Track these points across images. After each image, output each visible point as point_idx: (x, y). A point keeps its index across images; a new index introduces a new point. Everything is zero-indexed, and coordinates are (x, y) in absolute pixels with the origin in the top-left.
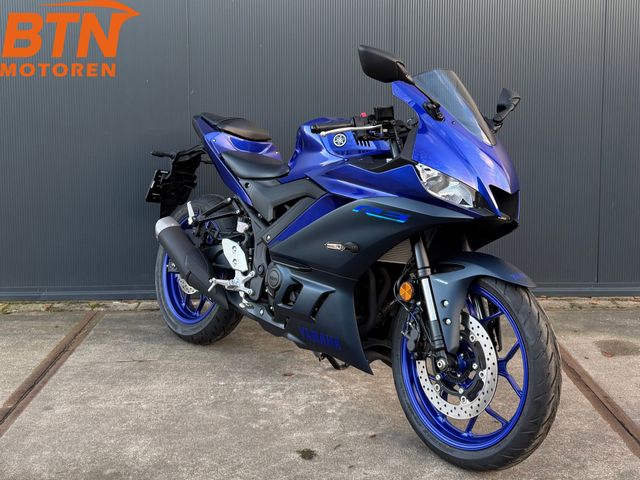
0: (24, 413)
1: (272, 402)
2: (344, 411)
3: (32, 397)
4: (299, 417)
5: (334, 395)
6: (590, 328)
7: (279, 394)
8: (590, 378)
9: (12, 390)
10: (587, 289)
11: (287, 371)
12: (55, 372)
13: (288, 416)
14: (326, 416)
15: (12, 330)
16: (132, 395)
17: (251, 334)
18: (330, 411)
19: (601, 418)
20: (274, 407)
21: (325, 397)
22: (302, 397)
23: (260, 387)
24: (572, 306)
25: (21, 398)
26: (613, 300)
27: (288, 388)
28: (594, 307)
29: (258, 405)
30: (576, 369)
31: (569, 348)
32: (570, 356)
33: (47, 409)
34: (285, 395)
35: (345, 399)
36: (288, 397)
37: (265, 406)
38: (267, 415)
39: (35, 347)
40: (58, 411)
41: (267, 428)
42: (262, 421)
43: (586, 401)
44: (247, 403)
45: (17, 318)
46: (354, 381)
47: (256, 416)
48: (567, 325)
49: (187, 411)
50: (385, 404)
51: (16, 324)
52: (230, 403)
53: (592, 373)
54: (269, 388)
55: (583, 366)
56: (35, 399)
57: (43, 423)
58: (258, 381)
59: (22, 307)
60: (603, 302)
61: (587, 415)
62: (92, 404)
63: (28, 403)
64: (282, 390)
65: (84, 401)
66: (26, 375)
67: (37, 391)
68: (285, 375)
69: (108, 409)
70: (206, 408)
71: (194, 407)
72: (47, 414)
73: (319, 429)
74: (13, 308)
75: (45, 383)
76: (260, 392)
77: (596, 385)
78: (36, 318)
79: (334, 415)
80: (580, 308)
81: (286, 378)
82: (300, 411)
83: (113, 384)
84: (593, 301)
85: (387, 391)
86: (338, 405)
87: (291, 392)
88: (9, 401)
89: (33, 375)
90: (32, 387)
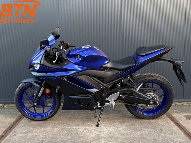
0: (7, 136)
1: (85, 133)
2: (107, 136)
3: (10, 132)
4: (93, 138)
5: (104, 131)
6: (182, 111)
7: (86, 131)
8: (183, 126)
9: (4, 130)
10: (180, 100)
11: (89, 124)
12: (17, 124)
13: (89, 137)
14: (101, 137)
15: (5, 112)
16: (41, 131)
17: (78, 113)
18: (102, 136)
19: (187, 138)
20: (85, 135)
21: (101, 132)
22: (94, 132)
23: (81, 129)
24: (176, 105)
25: (7, 132)
26: (188, 103)
27: (89, 129)
28: (182, 105)
29: (80, 134)
30: (178, 123)
31: (176, 117)
32: (176, 120)
33: (15, 135)
34: (88, 131)
35: (107, 132)
36: (89, 132)
37: (82, 134)
38: (83, 137)
39: (12, 117)
40: (18, 136)
41: (83, 141)
42: (81, 139)
43: (182, 133)
44: (77, 134)
45: (6, 109)
46: (110, 127)
47: (80, 138)
48: (175, 111)
49: (58, 136)
50: (120, 134)
51: (6, 110)
52: (72, 133)
53: (183, 125)
54: (84, 129)
55: (180, 122)
56: (11, 132)
57: (13, 139)
58: (80, 127)
59: (8, 105)
60: (185, 104)
61: (183, 137)
62: (29, 134)
63: (9, 133)
64: (87, 129)
65: (26, 133)
66: (8, 125)
67: (12, 130)
68: (88, 125)
69: (34, 135)
70: (64, 135)
71: (60, 135)
72: (15, 137)
73: (99, 141)
74: (5, 106)
75: (14, 127)
76: (81, 130)
77: (185, 128)
78: (13, 109)
79: (104, 137)
80: (178, 105)
81: (89, 126)
82: (93, 136)
83: (35, 128)
84: (182, 103)
85: (120, 130)
86: (105, 134)
87: (90, 130)
88: (3, 133)
89: (11, 125)
90: (10, 129)
